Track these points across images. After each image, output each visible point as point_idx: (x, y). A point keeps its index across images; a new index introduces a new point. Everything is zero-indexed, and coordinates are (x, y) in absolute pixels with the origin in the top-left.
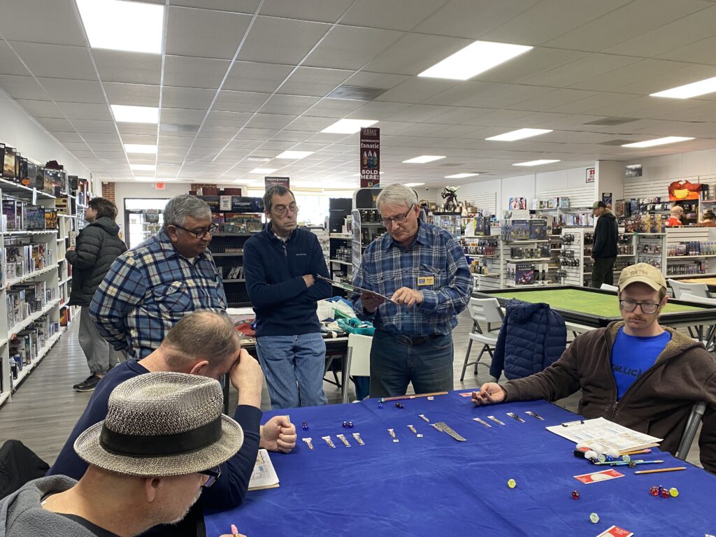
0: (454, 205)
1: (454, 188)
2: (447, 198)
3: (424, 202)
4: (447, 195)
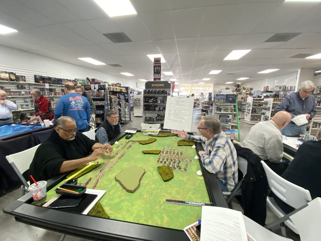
4: (237, 86)
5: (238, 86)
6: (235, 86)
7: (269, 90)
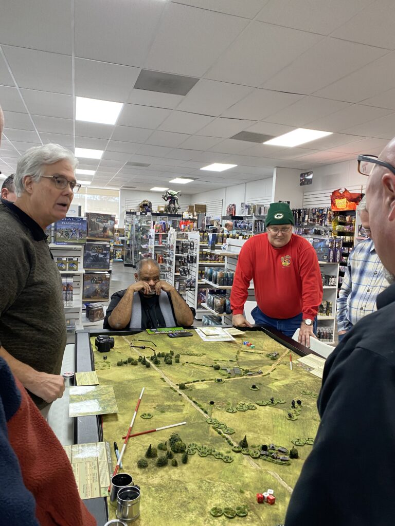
0: (175, 208)
1: (175, 193)
2: (169, 201)
3: (146, 203)
4: (168, 198)
5: (172, 199)
6: (164, 199)
7: (236, 215)
